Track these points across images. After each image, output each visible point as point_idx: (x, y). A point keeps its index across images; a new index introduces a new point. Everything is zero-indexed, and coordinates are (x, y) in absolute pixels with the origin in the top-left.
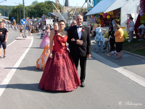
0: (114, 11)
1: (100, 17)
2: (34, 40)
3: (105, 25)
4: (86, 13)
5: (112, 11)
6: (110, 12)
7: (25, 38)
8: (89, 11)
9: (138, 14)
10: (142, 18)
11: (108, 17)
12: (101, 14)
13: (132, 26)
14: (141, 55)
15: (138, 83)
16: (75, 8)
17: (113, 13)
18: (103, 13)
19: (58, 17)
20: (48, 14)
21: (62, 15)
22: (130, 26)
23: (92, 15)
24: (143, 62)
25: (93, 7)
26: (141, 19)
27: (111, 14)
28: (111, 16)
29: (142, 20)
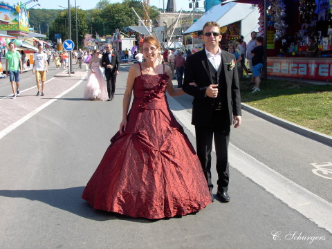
0: (229, 26)
4: (187, 28)
5: (224, 27)
7: (71, 75)
8: (195, 21)
19: (143, 35)
20: (125, 29)
23: (195, 32)
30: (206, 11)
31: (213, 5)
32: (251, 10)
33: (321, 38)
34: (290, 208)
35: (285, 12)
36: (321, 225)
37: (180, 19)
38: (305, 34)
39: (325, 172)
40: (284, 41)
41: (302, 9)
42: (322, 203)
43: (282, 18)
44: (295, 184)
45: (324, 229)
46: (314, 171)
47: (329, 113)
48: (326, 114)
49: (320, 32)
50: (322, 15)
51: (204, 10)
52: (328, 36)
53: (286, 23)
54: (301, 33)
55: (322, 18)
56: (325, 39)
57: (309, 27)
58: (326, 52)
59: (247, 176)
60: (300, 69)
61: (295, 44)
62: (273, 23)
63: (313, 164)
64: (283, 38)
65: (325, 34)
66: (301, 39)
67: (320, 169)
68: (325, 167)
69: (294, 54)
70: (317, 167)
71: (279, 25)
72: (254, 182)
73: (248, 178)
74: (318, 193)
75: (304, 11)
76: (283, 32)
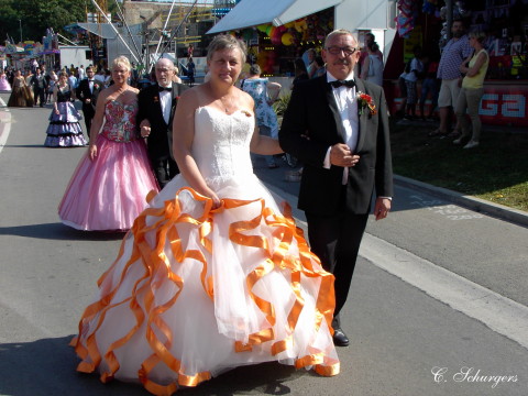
0: (310, 18)
1: (262, 41)
2: (13, 125)
3: (277, 68)
4: (210, 24)
5: (302, 19)
6: (297, 21)
8: (220, 17)
9: (395, 31)
10: (408, 43)
11: (286, 40)
12: (262, 29)
13: (373, 75)
14: (405, 175)
15: (399, 275)
16: (170, 6)
17: (306, 27)
18: (270, 24)
19: (105, 40)
20: (69, 28)
21: (121, 32)
22: (367, 76)
24: (414, 200)
25: (232, 5)
26: (406, 47)
27: (299, 30)
28: (301, 35)
29: (407, 51)
37: (174, 12)
60: (504, 106)
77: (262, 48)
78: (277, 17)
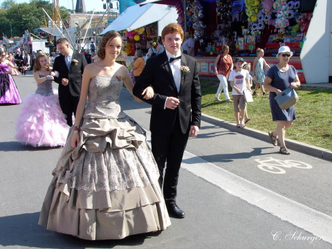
0: (146, 27)
1: (128, 38)
5: (141, 28)
11: (137, 38)
18: (126, 30)
19: (55, 37)
20: (35, 31)
30: (121, 12)
31: (128, 6)
32: (167, 11)
33: (237, 38)
34: (249, 204)
35: (202, 13)
36: (283, 218)
37: (92, 20)
38: (221, 35)
39: (270, 167)
40: (202, 41)
41: (219, 11)
42: (277, 197)
43: (200, 19)
44: (246, 180)
45: (287, 222)
46: (260, 167)
47: (258, 110)
48: (255, 111)
49: (236, 33)
50: (236, 16)
51: (118, 11)
52: (243, 36)
53: (204, 24)
54: (217, 33)
55: (236, 19)
56: (241, 39)
57: (225, 28)
58: (242, 52)
59: (198, 175)
61: (212, 44)
62: (191, 23)
63: (257, 160)
64: (201, 38)
65: (240, 35)
66: (217, 39)
67: (265, 165)
68: (268, 162)
69: (211, 53)
70: (261, 162)
71: (197, 25)
72: (207, 181)
73: (200, 177)
74: (270, 188)
75: (221, 12)
76: (201, 32)
77: (128, 41)
78: (129, 27)
